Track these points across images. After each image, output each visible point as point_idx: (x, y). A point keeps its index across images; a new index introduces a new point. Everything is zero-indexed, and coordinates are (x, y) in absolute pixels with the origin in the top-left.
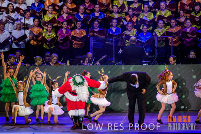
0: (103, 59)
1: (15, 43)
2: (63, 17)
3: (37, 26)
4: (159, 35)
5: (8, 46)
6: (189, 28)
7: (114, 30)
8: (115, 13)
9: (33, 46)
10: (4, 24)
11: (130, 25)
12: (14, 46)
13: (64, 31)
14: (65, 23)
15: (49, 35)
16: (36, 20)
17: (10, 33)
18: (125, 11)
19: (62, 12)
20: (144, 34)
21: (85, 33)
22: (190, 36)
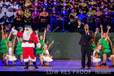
0: (57, 29)
1: (8, 19)
2: (35, 5)
3: (20, 10)
4: (89, 16)
5: (4, 21)
6: (106, 12)
7: (64, 12)
8: (65, 3)
9: (18, 21)
10: (2, 8)
11: (73, 10)
12: (7, 21)
13: (36, 13)
14: (36, 8)
15: (28, 15)
16: (20, 7)
17: (5, 13)
18: (70, 2)
19: (35, 3)
20: (81, 15)
21: (48, 14)
22: (107, 17)
